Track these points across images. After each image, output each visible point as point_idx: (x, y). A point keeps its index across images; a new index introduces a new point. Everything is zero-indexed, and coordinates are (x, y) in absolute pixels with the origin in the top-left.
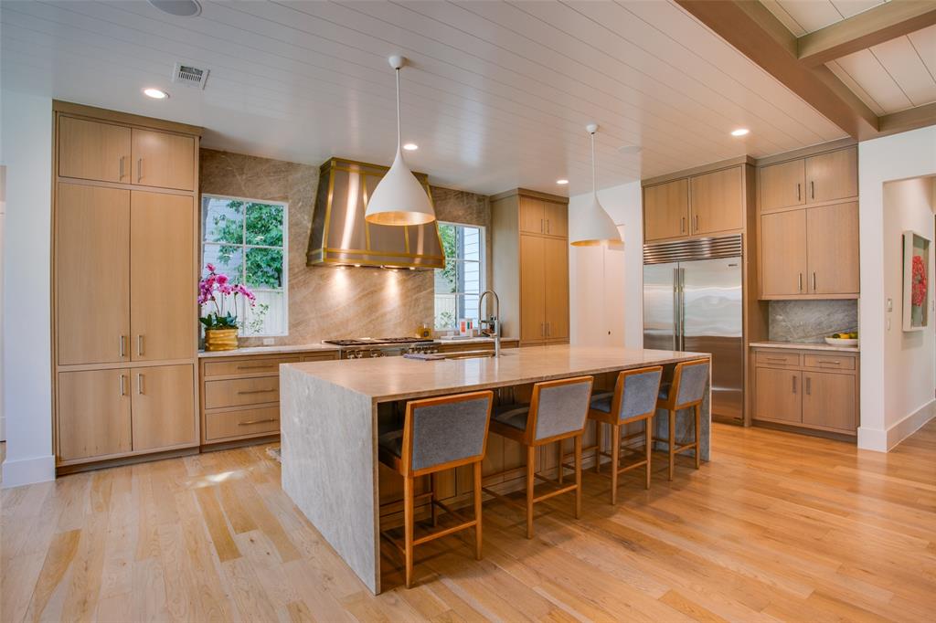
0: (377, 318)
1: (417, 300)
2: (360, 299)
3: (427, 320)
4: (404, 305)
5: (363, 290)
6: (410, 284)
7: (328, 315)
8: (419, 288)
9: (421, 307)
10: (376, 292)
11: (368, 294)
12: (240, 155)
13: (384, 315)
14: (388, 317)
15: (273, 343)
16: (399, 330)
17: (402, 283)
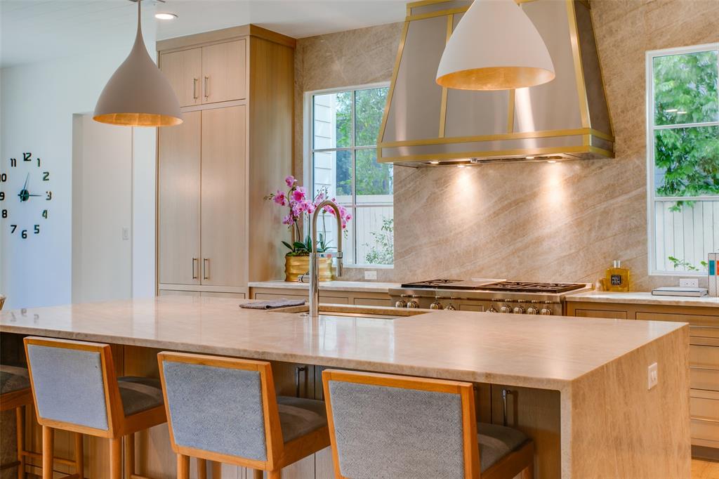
0: (526, 247)
1: (606, 213)
2: (496, 214)
3: (629, 254)
4: (579, 223)
5: (501, 199)
6: (590, 184)
7: (447, 240)
8: (611, 191)
9: (616, 227)
10: (523, 201)
11: (510, 205)
12: (339, 33)
13: (538, 241)
14: (546, 245)
15: (375, 278)
16: (568, 269)
17: (574, 182)
